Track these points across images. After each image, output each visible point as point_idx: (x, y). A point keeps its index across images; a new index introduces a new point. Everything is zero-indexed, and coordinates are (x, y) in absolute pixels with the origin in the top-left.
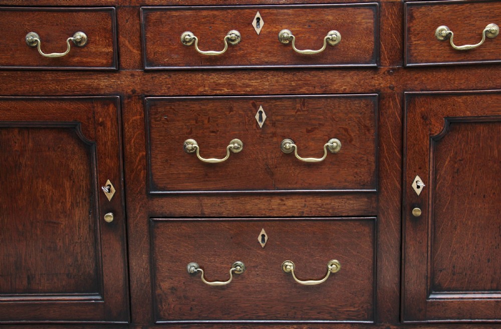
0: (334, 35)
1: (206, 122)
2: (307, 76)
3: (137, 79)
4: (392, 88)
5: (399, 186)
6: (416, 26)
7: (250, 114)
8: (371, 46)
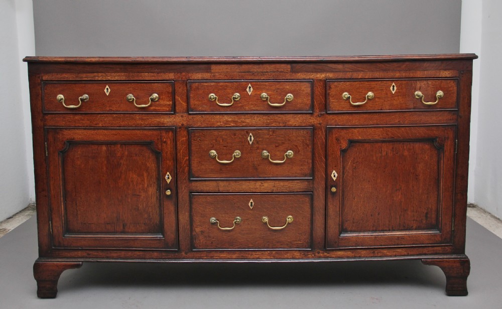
0: (290, 96)
1: (221, 141)
2: (276, 117)
3: (185, 118)
4: (320, 124)
5: (324, 176)
6: (333, 92)
7: (245, 137)
8: (309, 102)
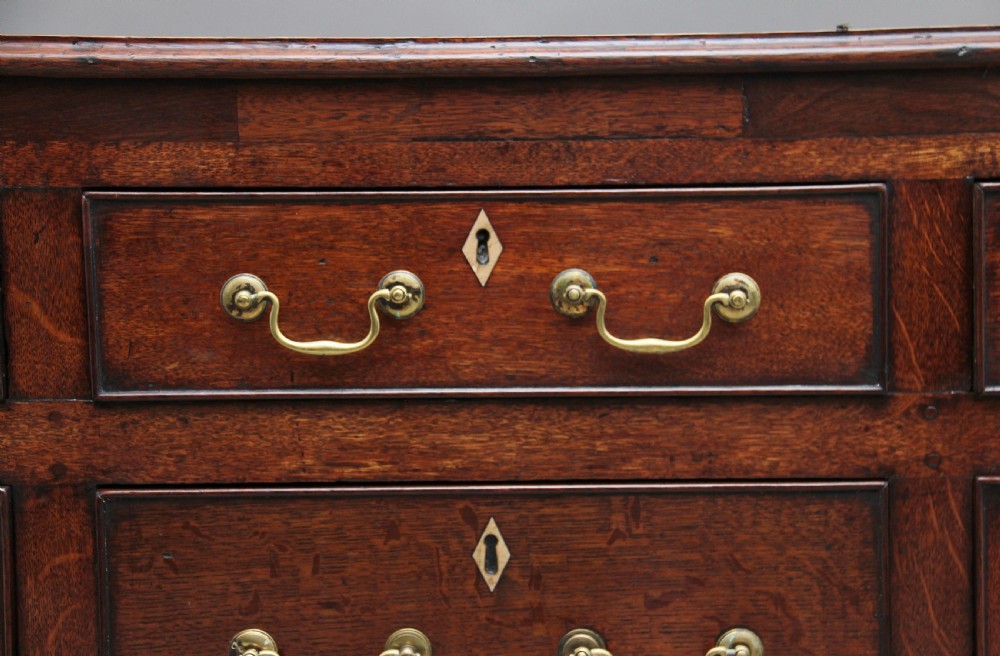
0: (737, 288)
1: (306, 570)
2: (649, 423)
3: (72, 430)
4: (933, 462)
7: (454, 545)
8: (861, 326)
